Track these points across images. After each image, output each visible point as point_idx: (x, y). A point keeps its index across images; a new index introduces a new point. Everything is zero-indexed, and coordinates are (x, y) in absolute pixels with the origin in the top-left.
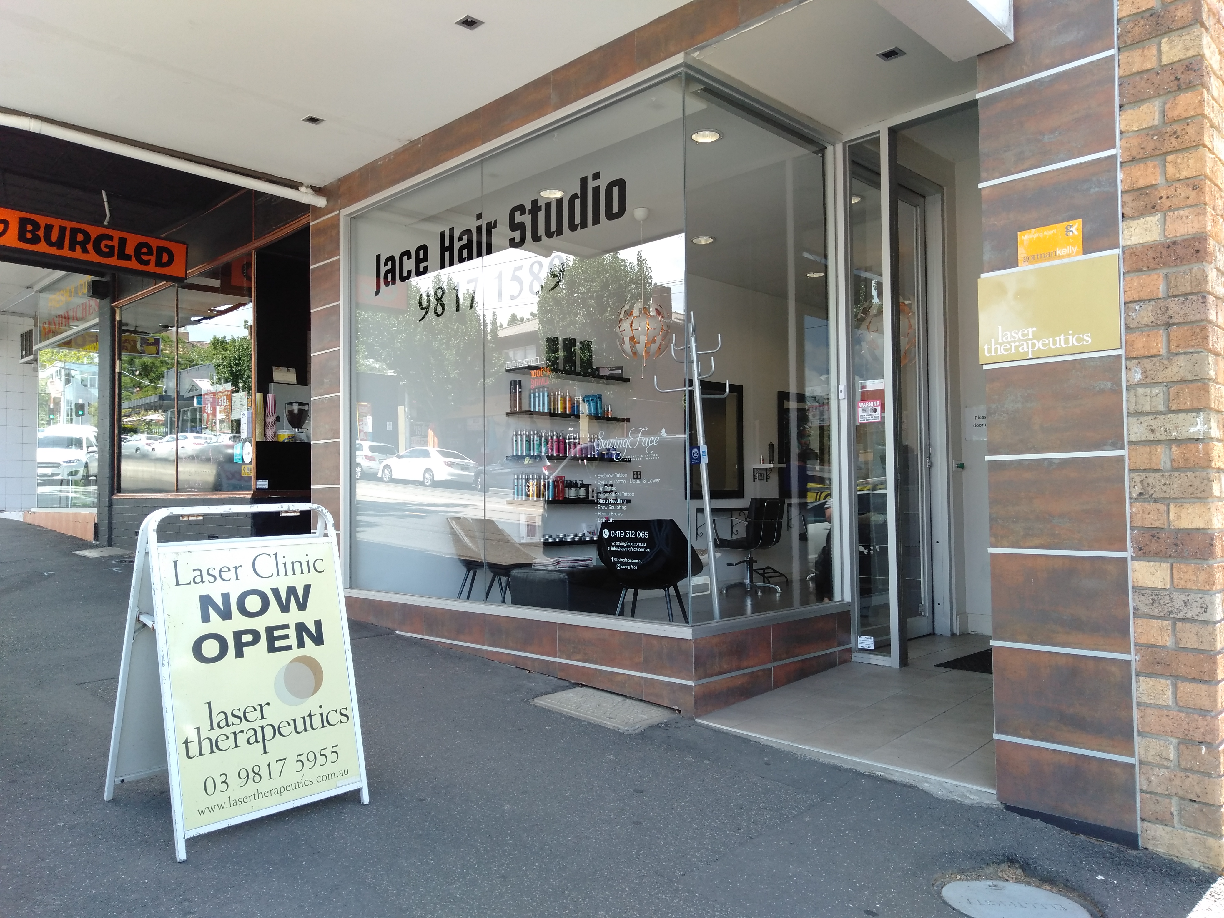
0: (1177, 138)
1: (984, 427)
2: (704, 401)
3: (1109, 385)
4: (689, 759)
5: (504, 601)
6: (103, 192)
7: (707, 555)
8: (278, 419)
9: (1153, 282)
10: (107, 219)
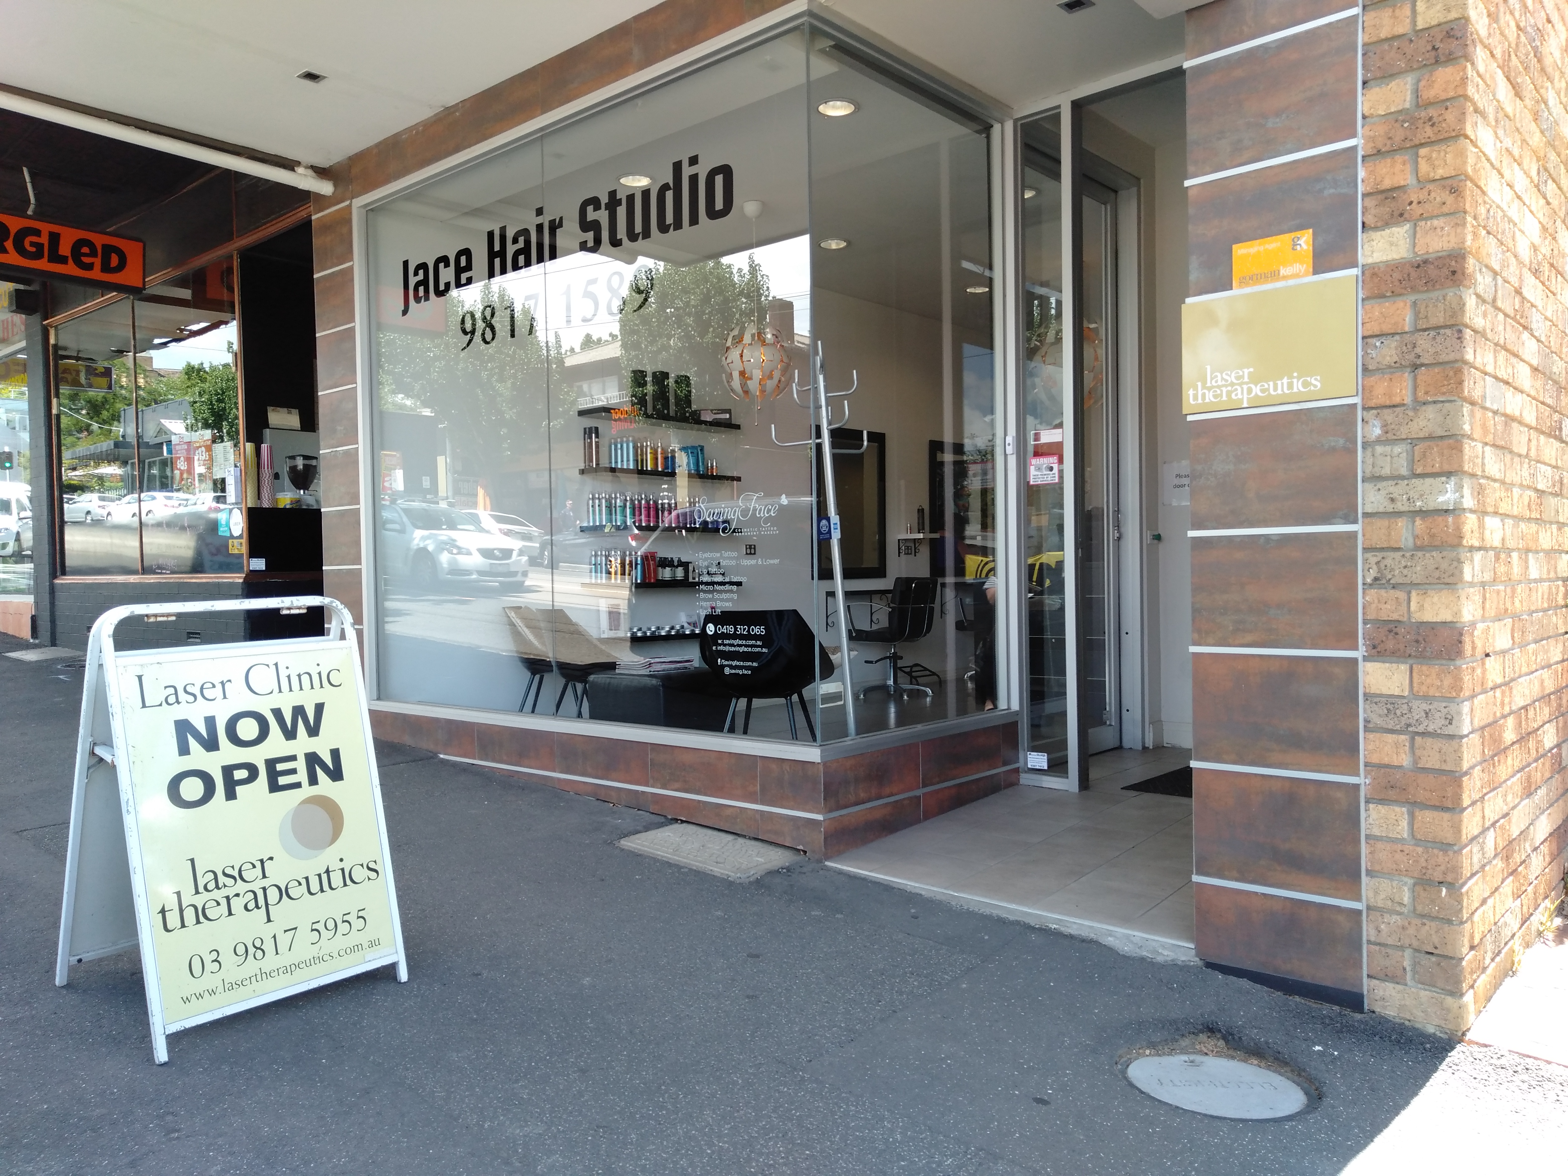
0: (1433, 125)
1: (1187, 488)
2: (835, 458)
3: (1341, 441)
4: (817, 913)
5: (580, 715)
6: (25, 170)
7: (839, 654)
8: (277, 476)
9: (1399, 312)
10: (32, 207)
